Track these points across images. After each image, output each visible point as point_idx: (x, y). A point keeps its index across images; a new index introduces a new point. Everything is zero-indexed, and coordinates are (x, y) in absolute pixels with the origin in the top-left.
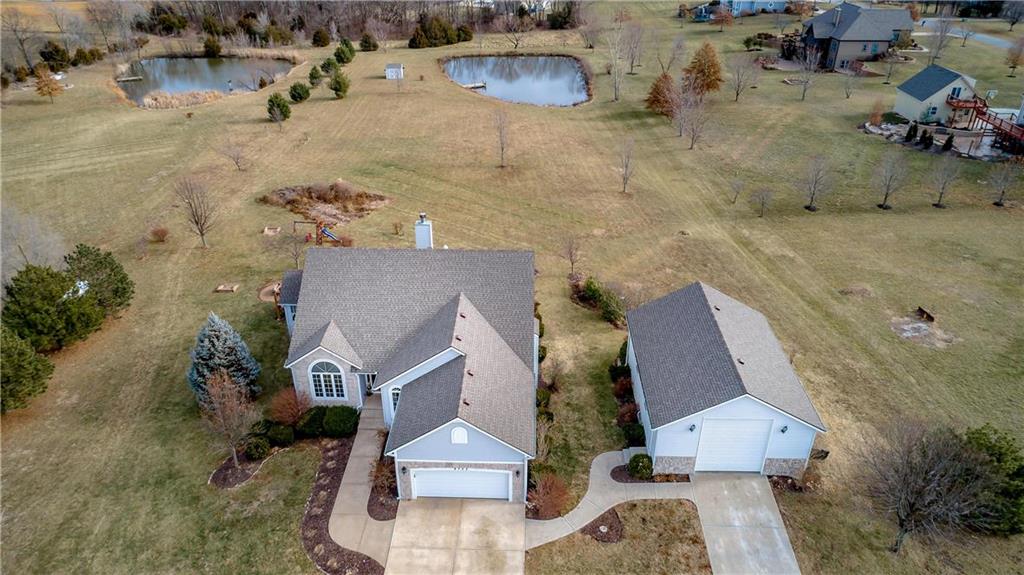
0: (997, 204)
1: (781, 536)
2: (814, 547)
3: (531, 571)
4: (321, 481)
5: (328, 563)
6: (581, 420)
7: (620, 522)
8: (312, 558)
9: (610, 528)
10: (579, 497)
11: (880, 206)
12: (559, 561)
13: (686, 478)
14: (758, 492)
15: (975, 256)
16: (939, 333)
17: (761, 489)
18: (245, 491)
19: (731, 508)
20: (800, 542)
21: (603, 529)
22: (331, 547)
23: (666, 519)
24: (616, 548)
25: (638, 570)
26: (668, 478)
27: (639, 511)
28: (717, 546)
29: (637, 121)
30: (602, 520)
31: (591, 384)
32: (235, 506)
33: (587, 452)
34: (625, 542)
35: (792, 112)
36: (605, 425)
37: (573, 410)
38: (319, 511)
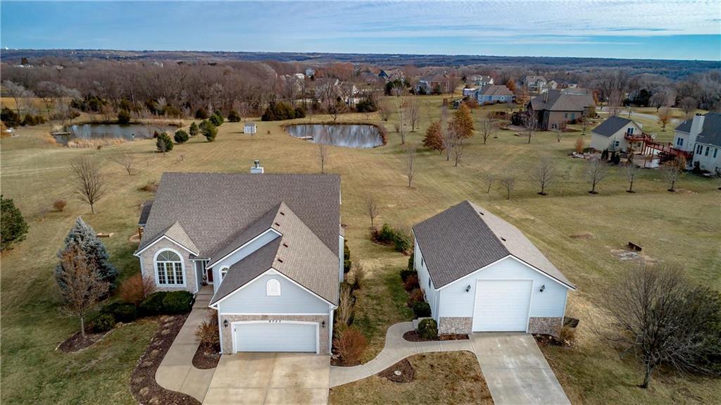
0: (671, 190)
1: (548, 374)
2: (577, 382)
3: (334, 403)
4: (155, 343)
5: (151, 401)
6: (378, 305)
7: (412, 368)
8: (136, 398)
9: (404, 372)
10: (377, 352)
11: (590, 192)
12: (359, 395)
13: (466, 337)
14: (526, 345)
15: (662, 217)
16: (647, 258)
17: (527, 342)
18: (86, 354)
19: (504, 356)
20: (565, 380)
21: (398, 373)
22: (155, 389)
23: (451, 365)
24: (409, 386)
25: (428, 402)
26: (450, 337)
27: (428, 361)
28: (495, 382)
29: (418, 154)
30: (397, 366)
31: (385, 284)
32: (75, 364)
33: (384, 323)
34: (416, 382)
35: (523, 149)
36: (398, 306)
37: (372, 299)
38: (149, 364)
